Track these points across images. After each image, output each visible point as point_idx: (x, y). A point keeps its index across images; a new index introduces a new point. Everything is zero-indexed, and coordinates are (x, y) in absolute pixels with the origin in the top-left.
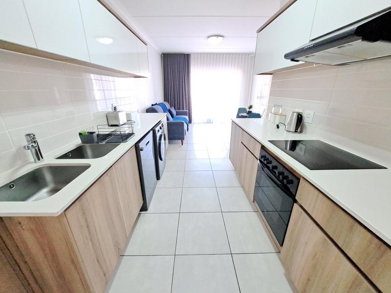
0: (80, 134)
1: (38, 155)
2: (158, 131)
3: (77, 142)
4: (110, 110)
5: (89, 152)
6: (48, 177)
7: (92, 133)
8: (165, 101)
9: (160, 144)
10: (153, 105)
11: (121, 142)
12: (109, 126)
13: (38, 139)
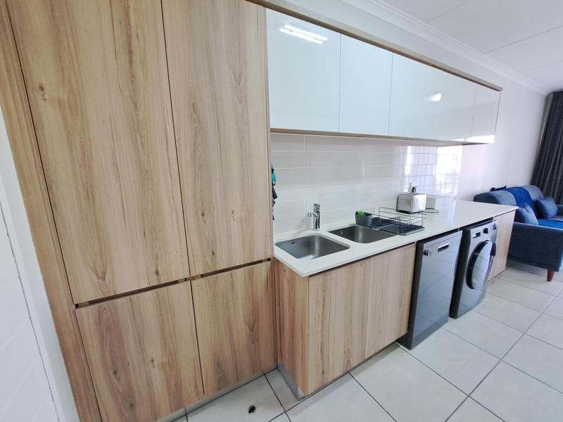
0: (357, 213)
1: (317, 224)
2: (478, 235)
3: (352, 221)
4: (406, 190)
5: (360, 235)
6: (317, 246)
7: (368, 215)
8: (532, 184)
9: (474, 258)
10: (493, 189)
11: (397, 234)
12: (397, 211)
13: (321, 210)
